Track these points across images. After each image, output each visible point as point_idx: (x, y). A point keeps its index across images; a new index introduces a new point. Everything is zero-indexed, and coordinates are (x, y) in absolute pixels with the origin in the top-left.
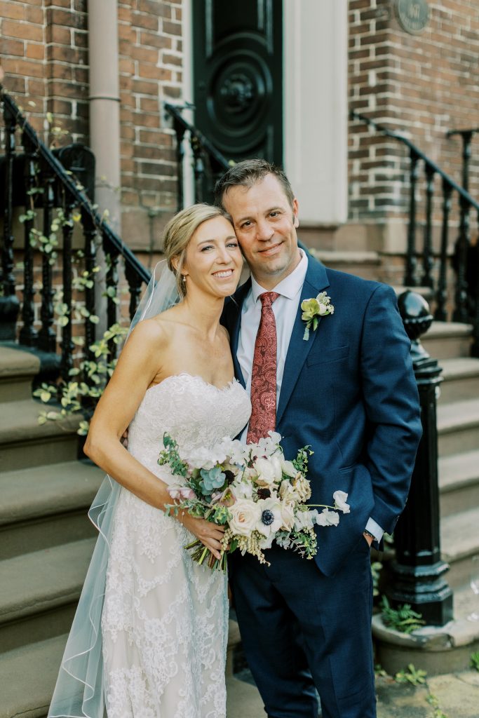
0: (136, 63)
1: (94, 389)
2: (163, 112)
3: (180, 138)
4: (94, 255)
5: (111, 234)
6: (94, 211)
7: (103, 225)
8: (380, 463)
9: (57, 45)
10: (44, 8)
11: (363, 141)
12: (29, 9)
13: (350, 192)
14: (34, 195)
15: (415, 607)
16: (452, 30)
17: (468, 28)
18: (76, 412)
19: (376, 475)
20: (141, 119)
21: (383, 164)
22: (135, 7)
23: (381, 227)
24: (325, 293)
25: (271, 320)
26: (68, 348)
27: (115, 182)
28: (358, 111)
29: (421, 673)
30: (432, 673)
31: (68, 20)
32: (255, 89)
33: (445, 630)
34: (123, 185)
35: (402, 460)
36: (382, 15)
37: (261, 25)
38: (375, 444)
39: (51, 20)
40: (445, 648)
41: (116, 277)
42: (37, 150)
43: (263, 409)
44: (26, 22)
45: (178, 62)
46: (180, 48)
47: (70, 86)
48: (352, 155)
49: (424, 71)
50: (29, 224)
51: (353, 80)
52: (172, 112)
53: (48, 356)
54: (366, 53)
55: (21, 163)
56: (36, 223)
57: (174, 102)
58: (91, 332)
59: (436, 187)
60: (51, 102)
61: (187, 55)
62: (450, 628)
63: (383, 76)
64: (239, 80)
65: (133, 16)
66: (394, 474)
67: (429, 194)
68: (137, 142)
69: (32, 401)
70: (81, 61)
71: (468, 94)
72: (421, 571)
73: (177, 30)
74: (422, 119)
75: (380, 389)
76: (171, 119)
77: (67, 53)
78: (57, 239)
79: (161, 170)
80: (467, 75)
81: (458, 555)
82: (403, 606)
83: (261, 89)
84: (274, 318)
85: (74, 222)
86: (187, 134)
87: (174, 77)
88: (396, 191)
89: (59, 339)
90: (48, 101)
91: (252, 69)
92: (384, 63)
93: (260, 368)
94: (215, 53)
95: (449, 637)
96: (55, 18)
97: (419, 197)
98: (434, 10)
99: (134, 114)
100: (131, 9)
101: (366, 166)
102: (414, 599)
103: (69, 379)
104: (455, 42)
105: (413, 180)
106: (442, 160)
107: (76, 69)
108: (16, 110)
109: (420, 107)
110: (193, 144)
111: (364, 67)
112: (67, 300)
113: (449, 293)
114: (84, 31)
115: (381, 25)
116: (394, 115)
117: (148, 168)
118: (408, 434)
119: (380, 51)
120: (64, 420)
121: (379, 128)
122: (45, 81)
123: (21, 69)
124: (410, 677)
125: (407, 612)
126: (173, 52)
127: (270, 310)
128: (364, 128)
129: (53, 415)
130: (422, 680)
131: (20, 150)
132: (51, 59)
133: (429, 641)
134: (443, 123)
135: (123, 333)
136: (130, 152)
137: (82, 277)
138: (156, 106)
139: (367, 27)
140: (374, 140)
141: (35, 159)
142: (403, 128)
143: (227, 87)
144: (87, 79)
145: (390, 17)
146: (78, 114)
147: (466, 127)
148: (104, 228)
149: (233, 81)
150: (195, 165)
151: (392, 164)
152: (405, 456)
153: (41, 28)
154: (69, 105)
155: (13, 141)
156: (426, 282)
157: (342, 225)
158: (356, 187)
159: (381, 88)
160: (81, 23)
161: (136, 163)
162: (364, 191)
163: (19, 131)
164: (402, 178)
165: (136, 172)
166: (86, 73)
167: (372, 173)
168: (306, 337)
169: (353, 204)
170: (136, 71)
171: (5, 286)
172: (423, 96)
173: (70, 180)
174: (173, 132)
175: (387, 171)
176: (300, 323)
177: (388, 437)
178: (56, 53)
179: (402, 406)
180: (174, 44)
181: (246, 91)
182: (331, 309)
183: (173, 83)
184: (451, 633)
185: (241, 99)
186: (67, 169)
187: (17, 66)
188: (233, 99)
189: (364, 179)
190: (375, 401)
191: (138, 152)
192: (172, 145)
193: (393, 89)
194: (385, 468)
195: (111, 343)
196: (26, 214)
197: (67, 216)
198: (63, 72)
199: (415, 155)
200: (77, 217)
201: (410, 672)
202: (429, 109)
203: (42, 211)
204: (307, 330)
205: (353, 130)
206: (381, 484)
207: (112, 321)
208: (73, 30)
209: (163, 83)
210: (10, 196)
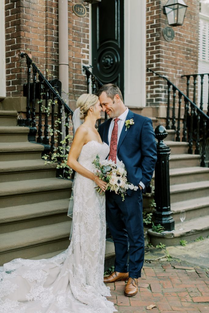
0: (74, 52)
1: (61, 155)
2: (82, 69)
3: (88, 77)
4: (62, 113)
5: (67, 106)
6: (62, 99)
7: (65, 103)
8: (145, 167)
9: (49, 47)
10: (45, 35)
11: (151, 79)
12: (40, 36)
13: (147, 97)
14: (42, 95)
15: (162, 225)
16: (183, 40)
17: (189, 39)
18: (56, 162)
19: (143, 170)
20: (75, 71)
21: (158, 87)
22: (74, 35)
23: (158, 108)
24: (132, 119)
25: (117, 126)
26: (53, 143)
27: (67, 92)
28: (149, 68)
29: (163, 245)
30: (167, 246)
31: (52, 39)
32: (114, 61)
33: (172, 232)
34: (69, 93)
35: (151, 166)
36: (158, 35)
37: (116, 38)
38: (144, 162)
39: (47, 39)
40: (171, 238)
41: (69, 120)
42: (44, 81)
43: (113, 149)
44: (39, 40)
45: (88, 52)
46: (88, 47)
47: (53, 60)
48: (148, 84)
49: (173, 54)
50: (40, 104)
51: (148, 58)
52: (85, 69)
53: (46, 146)
54: (153, 48)
55: (38, 85)
56: (43, 103)
57: (86, 65)
58: (60, 138)
59: (177, 95)
60: (46, 66)
61: (90, 50)
62: (173, 232)
63: (158, 56)
64: (108, 57)
65: (73, 37)
66: (148, 170)
67: (174, 97)
68: (74, 79)
69: (41, 159)
70: (56, 52)
71: (189, 62)
72: (164, 213)
73: (88, 42)
74: (172, 71)
75: (146, 146)
76: (85, 71)
77: (52, 50)
78: (50, 109)
79: (82, 88)
80: (189, 56)
81: (177, 211)
82: (158, 224)
83: (116, 61)
84: (118, 125)
85: (55, 103)
86: (90, 76)
87: (86, 57)
88: (163, 96)
89: (50, 140)
90: (45, 65)
91: (113, 53)
92: (159, 52)
93: (113, 138)
94: (100, 48)
95: (173, 234)
96: (48, 39)
97: (171, 98)
98: (176, 33)
99: (73, 69)
100: (73, 35)
101: (152, 88)
102: (162, 222)
103: (53, 152)
104: (184, 44)
105: (169, 92)
106: (179, 86)
107: (55, 55)
108: (37, 69)
109: (171, 67)
110: (92, 79)
111: (152, 53)
112: (52, 127)
113: (181, 131)
114: (58, 43)
115: (158, 39)
116: (162, 70)
117: (77, 87)
118: (153, 159)
119: (157, 48)
120: (52, 164)
121: (157, 74)
122: (45, 59)
123: (37, 55)
124: (160, 246)
125: (159, 226)
126: (86, 49)
127: (117, 123)
128: (152, 74)
129: (49, 162)
130: (164, 247)
131: (38, 81)
132: (47, 52)
133: (166, 235)
134: (180, 73)
135: (71, 137)
136: (72, 82)
137: (58, 120)
138: (81, 67)
139: (153, 39)
140: (155, 78)
141: (43, 84)
142: (165, 74)
143: (104, 60)
144: (58, 58)
145: (161, 36)
146: (55, 70)
147: (188, 74)
148: (65, 105)
149: (106, 58)
150: (93, 86)
151: (162, 87)
152: (152, 165)
153: (43, 42)
154: (53, 66)
155: (35, 78)
156: (173, 128)
157: (144, 108)
158: (149, 95)
159: (158, 60)
160: (56, 40)
161: (73, 85)
162: (151, 96)
163: (38, 74)
164: (165, 92)
165: (73, 89)
166: (58, 56)
167: (155, 90)
168: (126, 130)
169: (148, 101)
170: (74, 56)
171: (33, 124)
172: (173, 63)
173: (54, 90)
174: (86, 75)
175: (160, 89)
176: (125, 127)
177: (147, 160)
178: (48, 50)
179: (151, 151)
180: (86, 46)
181: (111, 61)
182: (133, 123)
183: (86, 59)
184: (173, 233)
185: (109, 64)
186: (53, 87)
187: (36, 54)
188: (106, 64)
189: (152, 92)
190: (144, 149)
191: (74, 82)
192: (85, 80)
193: (162, 61)
194: (146, 168)
195: (67, 140)
196: (40, 101)
197: (53, 101)
198: (50, 56)
199: (169, 84)
200: (56, 102)
201: (160, 245)
202: (175, 68)
203: (45, 100)
204: (126, 129)
205: (148, 75)
206: (145, 173)
207: (67, 133)
208: (54, 42)
209: (82, 59)
210: (34, 95)
